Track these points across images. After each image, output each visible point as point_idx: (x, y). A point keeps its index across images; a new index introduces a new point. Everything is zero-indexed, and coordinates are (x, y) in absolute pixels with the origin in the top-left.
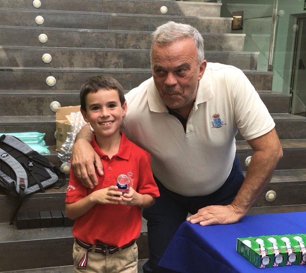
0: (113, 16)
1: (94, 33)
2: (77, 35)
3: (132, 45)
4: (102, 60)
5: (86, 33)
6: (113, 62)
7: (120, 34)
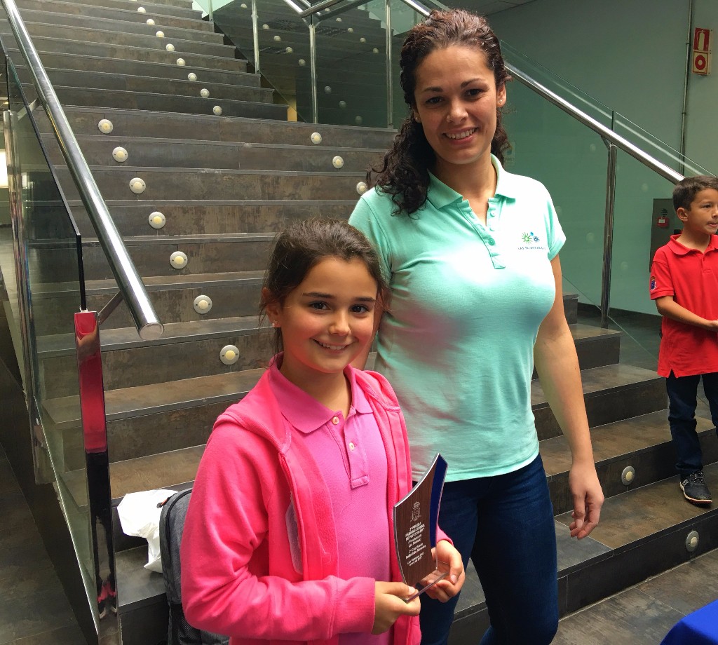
0: (245, 148)
1: (224, 175)
2: (196, 178)
3: (287, 194)
4: (251, 220)
5: (212, 175)
6: (269, 223)
7: (268, 176)
